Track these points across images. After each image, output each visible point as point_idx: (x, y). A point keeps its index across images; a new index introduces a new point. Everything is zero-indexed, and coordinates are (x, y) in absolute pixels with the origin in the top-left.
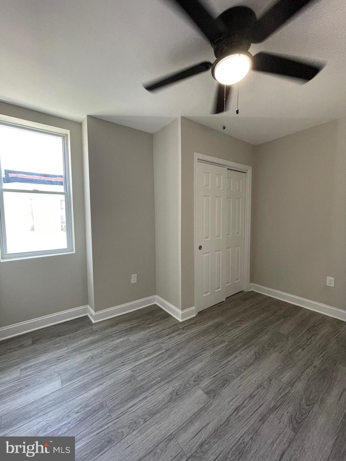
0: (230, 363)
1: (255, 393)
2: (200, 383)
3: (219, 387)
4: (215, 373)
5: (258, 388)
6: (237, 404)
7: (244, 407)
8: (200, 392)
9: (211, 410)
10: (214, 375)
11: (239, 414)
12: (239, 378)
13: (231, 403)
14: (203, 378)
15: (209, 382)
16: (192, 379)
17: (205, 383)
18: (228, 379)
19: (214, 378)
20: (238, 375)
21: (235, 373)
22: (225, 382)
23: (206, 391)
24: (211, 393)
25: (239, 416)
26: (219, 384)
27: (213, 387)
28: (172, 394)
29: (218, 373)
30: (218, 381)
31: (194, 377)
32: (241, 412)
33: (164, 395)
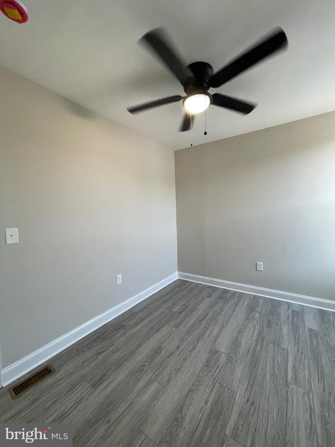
0: (210, 389)
1: (182, 363)
2: (227, 357)
3: (211, 358)
4: (220, 369)
5: (180, 369)
6: (194, 351)
7: (190, 351)
8: (223, 350)
9: (210, 342)
10: (220, 367)
11: (192, 346)
12: (197, 372)
13: (198, 351)
14: (226, 362)
15: (221, 360)
16: (235, 358)
17: (223, 358)
18: (206, 368)
19: (218, 364)
20: (198, 376)
21: (201, 377)
22: (207, 364)
23: (219, 353)
24: (214, 352)
25: (192, 345)
26: (212, 360)
27: (215, 357)
28: (239, 343)
29: (217, 371)
30: (214, 363)
31: (234, 360)
32: (191, 347)
33: (243, 341)
